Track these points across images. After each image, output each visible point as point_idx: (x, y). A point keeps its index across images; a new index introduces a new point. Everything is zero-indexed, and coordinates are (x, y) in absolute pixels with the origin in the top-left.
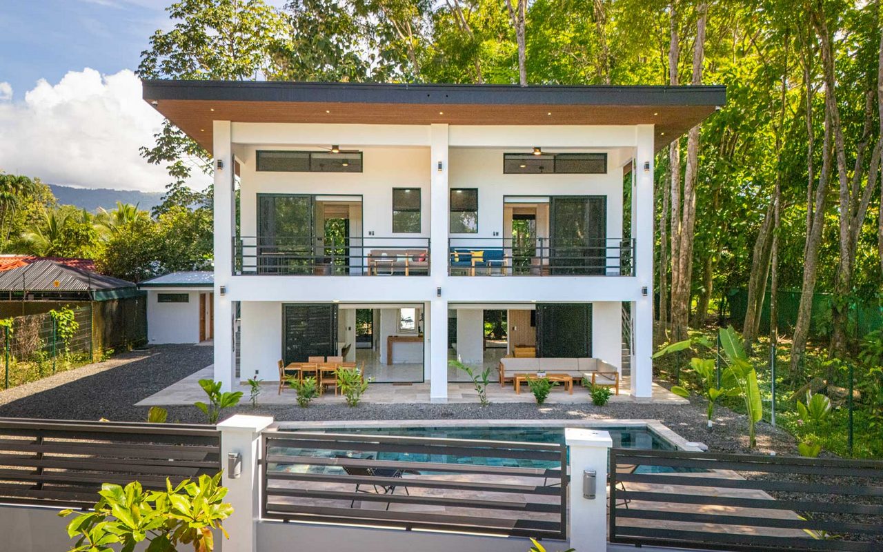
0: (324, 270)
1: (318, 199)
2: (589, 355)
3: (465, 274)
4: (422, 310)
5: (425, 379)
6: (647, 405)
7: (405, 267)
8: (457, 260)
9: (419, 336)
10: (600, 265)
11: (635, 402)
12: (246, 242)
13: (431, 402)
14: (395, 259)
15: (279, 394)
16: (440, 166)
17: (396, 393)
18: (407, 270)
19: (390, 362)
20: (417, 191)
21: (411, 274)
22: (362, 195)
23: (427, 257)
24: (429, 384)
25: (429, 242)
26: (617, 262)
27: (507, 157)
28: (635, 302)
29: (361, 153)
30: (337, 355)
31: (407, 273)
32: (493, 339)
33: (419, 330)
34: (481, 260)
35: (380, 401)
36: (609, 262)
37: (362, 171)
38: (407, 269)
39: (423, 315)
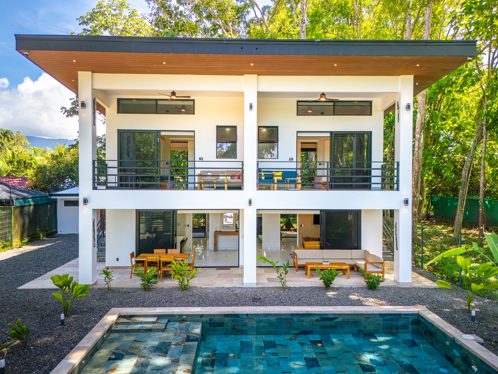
0: (168, 185)
1: (163, 134)
2: (358, 247)
3: (269, 188)
4: (238, 215)
5: (240, 264)
6: (408, 289)
7: (224, 183)
8: (263, 178)
9: (236, 231)
10: (367, 182)
11: (399, 286)
12: (110, 164)
13: (244, 286)
14: (217, 177)
15: (131, 278)
16: (251, 107)
17: (218, 277)
18: (226, 186)
19: (216, 249)
20: (234, 128)
21: (229, 188)
22: (194, 131)
23: (241, 176)
24: (243, 268)
25: (243, 165)
26: (379, 180)
27: (299, 104)
28: (398, 210)
29: (194, 100)
30: (176, 248)
31: (226, 188)
32: (285, 230)
33: (236, 227)
34: (281, 178)
35: (205, 285)
36: (374, 180)
37: (194, 114)
38: (226, 184)
39: (239, 216)
